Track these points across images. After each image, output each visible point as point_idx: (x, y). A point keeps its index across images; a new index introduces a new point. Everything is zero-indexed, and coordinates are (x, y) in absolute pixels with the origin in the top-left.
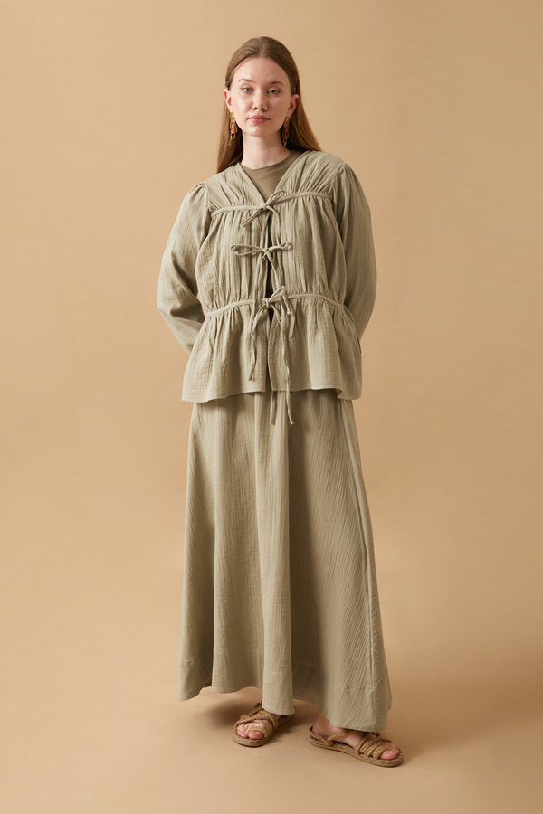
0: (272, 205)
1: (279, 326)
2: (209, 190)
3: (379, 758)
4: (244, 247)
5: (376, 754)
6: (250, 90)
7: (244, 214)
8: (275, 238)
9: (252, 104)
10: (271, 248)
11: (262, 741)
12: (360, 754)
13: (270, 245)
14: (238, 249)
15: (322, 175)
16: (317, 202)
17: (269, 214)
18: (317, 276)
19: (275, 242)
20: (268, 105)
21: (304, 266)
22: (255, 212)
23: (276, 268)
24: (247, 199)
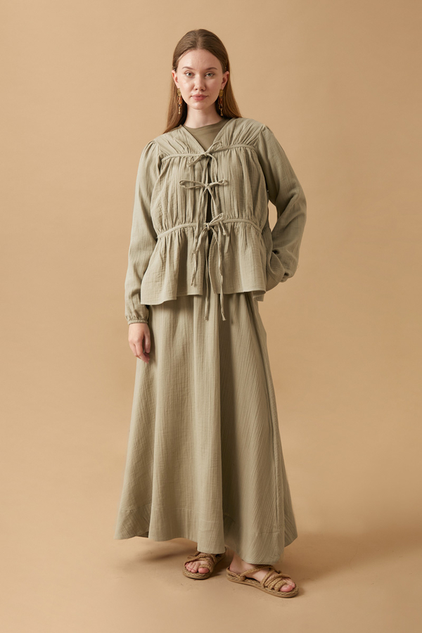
0: (211, 153)
1: (217, 244)
2: (160, 144)
3: (279, 591)
4: (189, 182)
5: (277, 587)
6: (191, 75)
7: (189, 159)
8: (213, 177)
9: (194, 86)
10: (211, 184)
11: (208, 575)
12: (265, 587)
13: (209, 182)
14: (184, 183)
15: (249, 133)
16: (246, 152)
17: (208, 160)
18: (247, 206)
19: (214, 180)
20: (206, 86)
21: (237, 198)
22: (197, 158)
23: (215, 198)
24: (190, 149)
